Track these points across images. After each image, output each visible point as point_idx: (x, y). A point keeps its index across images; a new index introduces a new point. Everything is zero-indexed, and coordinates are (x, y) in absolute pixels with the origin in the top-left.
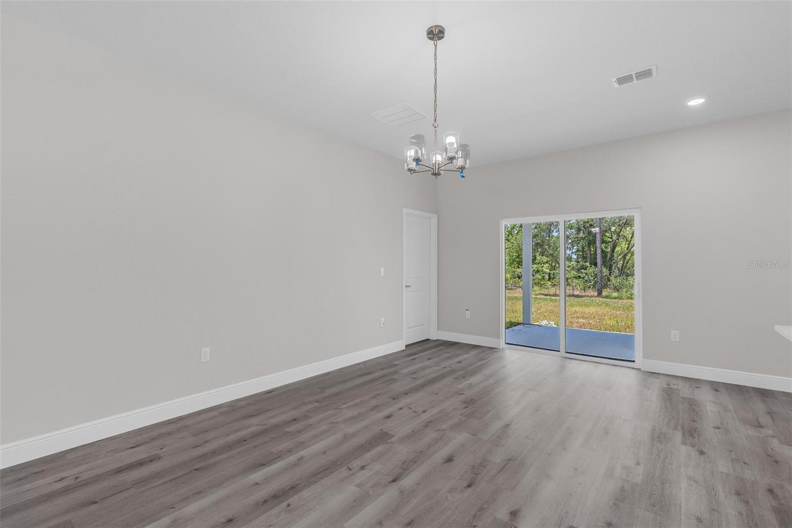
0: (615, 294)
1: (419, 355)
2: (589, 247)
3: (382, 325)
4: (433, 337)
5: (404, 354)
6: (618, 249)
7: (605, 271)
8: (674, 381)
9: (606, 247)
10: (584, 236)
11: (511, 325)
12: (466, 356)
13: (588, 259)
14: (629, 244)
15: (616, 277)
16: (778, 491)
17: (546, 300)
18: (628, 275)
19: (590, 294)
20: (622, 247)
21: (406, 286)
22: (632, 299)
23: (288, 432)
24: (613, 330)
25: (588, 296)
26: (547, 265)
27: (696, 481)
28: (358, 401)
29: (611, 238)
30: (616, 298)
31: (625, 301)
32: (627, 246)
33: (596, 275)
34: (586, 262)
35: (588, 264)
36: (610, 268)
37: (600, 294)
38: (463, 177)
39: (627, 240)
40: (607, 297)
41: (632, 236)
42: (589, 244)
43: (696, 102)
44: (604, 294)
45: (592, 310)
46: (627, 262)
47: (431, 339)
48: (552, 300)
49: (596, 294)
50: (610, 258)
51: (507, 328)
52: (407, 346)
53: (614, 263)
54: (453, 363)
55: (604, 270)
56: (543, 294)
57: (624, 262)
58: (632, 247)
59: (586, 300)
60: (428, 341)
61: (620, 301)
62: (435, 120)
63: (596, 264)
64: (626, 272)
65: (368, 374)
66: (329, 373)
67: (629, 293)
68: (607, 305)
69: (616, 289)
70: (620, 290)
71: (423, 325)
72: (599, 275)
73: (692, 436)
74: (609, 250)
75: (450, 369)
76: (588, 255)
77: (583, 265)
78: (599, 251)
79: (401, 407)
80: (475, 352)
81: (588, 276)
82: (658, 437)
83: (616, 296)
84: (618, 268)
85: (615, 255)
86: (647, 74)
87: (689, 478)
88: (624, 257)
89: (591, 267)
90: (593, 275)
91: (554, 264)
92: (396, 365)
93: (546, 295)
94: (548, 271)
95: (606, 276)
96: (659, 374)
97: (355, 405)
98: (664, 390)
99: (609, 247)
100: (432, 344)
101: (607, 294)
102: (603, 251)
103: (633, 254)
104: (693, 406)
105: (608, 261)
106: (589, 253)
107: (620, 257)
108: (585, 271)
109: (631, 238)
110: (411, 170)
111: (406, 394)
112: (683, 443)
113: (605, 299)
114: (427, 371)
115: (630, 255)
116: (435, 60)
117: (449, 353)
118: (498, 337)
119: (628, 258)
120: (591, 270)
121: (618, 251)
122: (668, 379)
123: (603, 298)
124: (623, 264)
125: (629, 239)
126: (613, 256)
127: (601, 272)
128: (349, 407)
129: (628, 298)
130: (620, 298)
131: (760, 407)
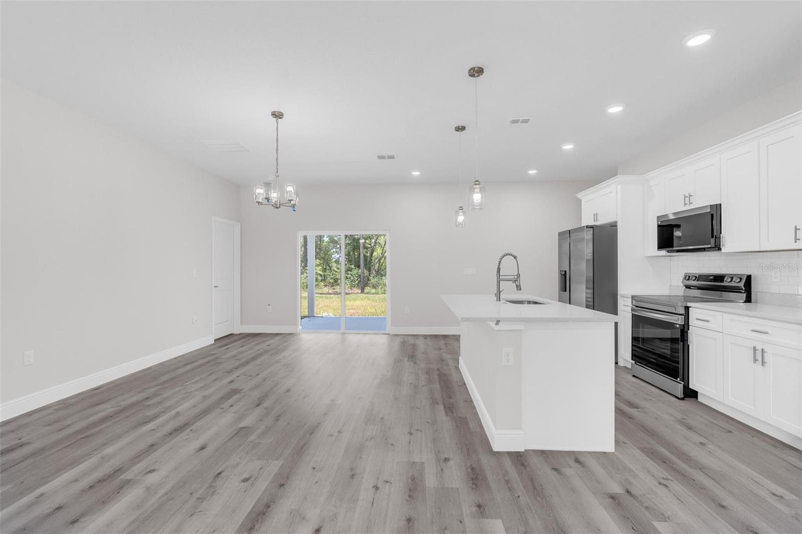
0: (374, 291)
1: (230, 345)
2: (354, 251)
3: (195, 322)
4: (236, 332)
5: (215, 346)
6: (375, 254)
7: (366, 273)
8: (407, 337)
9: (366, 252)
10: (350, 242)
11: (303, 318)
12: (272, 341)
13: (353, 262)
14: (383, 250)
15: (374, 277)
16: (441, 369)
17: (323, 297)
18: (382, 276)
19: (355, 292)
20: (378, 252)
21: (215, 287)
22: (385, 293)
23: (149, 405)
24: (373, 315)
25: (354, 293)
26: (320, 267)
27: (412, 373)
28: (198, 378)
29: (370, 245)
30: (374, 294)
31: (380, 296)
32: (381, 251)
33: (360, 275)
34: (351, 265)
35: (353, 266)
36: (369, 270)
37: (363, 291)
38: (294, 211)
39: (381, 247)
40: (367, 293)
41: (385, 243)
42: (354, 249)
43: (416, 173)
44: (366, 291)
45: (358, 303)
46: (382, 264)
47: (235, 333)
48: (327, 298)
49: (360, 291)
50: (370, 261)
51: (302, 319)
52: (215, 340)
53: (372, 266)
54: (264, 346)
55: (365, 271)
56: (318, 293)
57: (379, 264)
58: (385, 253)
59: (353, 296)
60: (232, 336)
61: (378, 296)
62: (277, 172)
63: (359, 267)
64: (381, 273)
65: (192, 363)
66: (149, 368)
67: (383, 289)
68: (368, 299)
69: (374, 287)
70: (377, 287)
71: (228, 321)
72: (362, 275)
73: (412, 358)
74: (368, 254)
75: (262, 350)
76: (353, 259)
77: (349, 268)
78: (362, 256)
79: (238, 375)
80: (278, 337)
81: (353, 277)
82: (398, 361)
83: (374, 292)
84: (375, 270)
85: (373, 258)
86: (392, 157)
87: (409, 372)
88: (379, 261)
89: (355, 269)
90: (357, 275)
91: (325, 267)
92: (214, 354)
93: (321, 294)
94: (321, 273)
95: (367, 276)
96: (399, 335)
97: (197, 381)
98: (401, 342)
99: (369, 252)
100: (237, 337)
101: (368, 291)
102: (365, 256)
103: (385, 259)
104: (414, 346)
105: (368, 264)
106: (353, 257)
107: (376, 261)
108: (351, 273)
109: (384, 245)
110: (259, 203)
111: (237, 368)
112: (408, 361)
113: (367, 295)
114: (244, 355)
115: (383, 259)
116: (277, 132)
117: (257, 341)
118: (296, 324)
119: (382, 261)
120: (355, 272)
121: (375, 255)
122: (404, 336)
123: (365, 294)
124: (379, 266)
125: (383, 246)
126: (371, 260)
127: (363, 273)
128: (193, 383)
129: (382, 293)
130: (377, 294)
131: (442, 342)
